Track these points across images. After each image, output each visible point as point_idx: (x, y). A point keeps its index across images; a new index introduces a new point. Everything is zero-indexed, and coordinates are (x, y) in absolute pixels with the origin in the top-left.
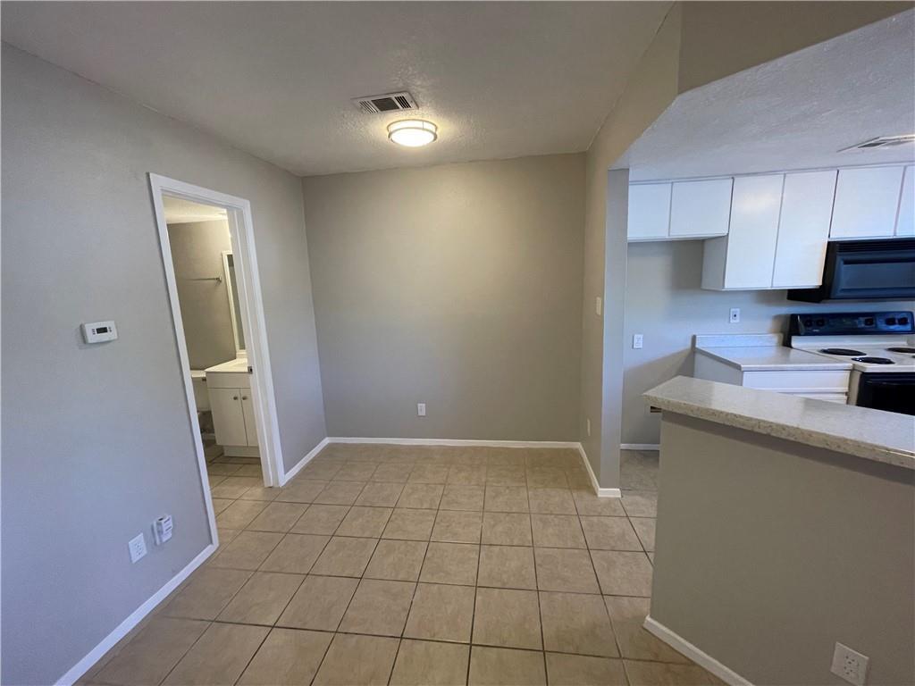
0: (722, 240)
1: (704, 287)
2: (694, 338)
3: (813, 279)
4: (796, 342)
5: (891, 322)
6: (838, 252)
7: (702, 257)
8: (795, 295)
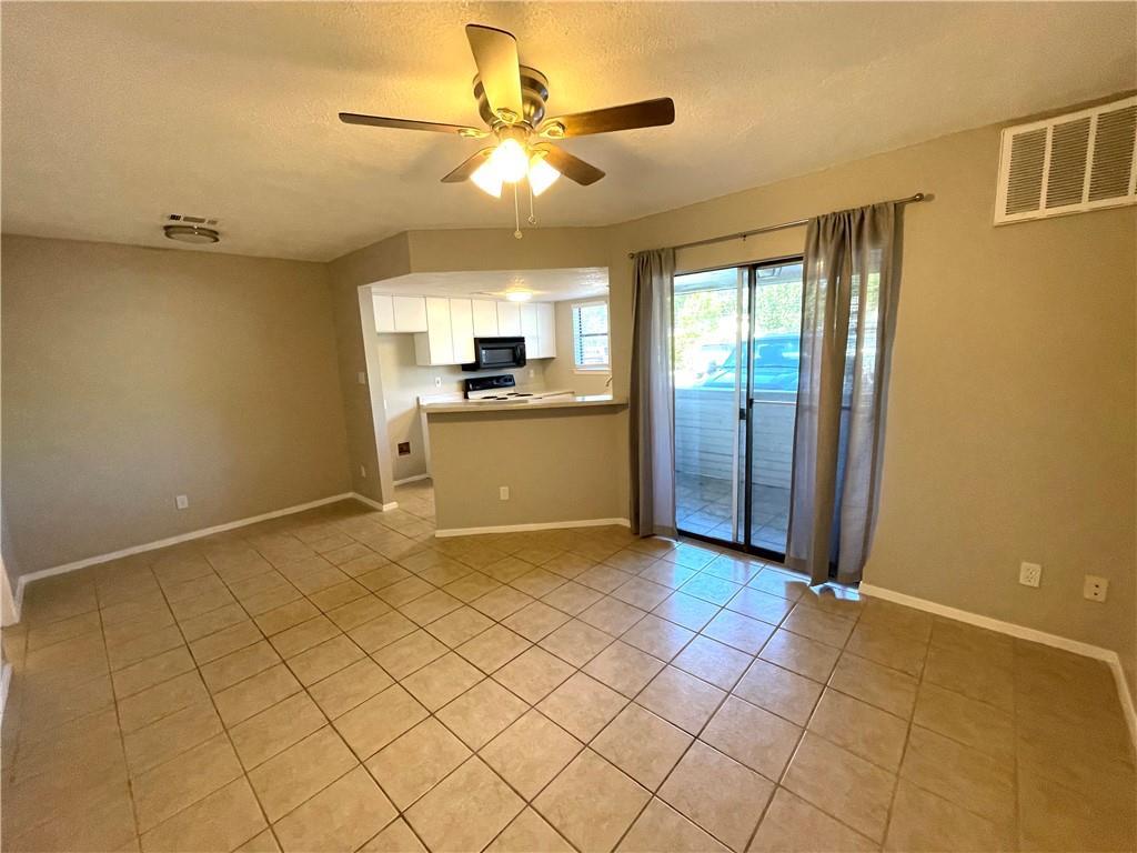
0: (425, 334)
1: (419, 364)
2: (418, 399)
3: (471, 359)
4: (470, 395)
5: (506, 380)
6: (481, 343)
7: (414, 345)
8: (466, 368)
